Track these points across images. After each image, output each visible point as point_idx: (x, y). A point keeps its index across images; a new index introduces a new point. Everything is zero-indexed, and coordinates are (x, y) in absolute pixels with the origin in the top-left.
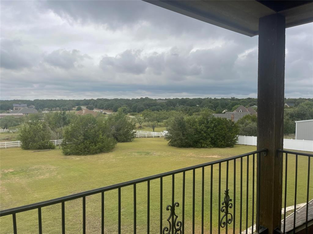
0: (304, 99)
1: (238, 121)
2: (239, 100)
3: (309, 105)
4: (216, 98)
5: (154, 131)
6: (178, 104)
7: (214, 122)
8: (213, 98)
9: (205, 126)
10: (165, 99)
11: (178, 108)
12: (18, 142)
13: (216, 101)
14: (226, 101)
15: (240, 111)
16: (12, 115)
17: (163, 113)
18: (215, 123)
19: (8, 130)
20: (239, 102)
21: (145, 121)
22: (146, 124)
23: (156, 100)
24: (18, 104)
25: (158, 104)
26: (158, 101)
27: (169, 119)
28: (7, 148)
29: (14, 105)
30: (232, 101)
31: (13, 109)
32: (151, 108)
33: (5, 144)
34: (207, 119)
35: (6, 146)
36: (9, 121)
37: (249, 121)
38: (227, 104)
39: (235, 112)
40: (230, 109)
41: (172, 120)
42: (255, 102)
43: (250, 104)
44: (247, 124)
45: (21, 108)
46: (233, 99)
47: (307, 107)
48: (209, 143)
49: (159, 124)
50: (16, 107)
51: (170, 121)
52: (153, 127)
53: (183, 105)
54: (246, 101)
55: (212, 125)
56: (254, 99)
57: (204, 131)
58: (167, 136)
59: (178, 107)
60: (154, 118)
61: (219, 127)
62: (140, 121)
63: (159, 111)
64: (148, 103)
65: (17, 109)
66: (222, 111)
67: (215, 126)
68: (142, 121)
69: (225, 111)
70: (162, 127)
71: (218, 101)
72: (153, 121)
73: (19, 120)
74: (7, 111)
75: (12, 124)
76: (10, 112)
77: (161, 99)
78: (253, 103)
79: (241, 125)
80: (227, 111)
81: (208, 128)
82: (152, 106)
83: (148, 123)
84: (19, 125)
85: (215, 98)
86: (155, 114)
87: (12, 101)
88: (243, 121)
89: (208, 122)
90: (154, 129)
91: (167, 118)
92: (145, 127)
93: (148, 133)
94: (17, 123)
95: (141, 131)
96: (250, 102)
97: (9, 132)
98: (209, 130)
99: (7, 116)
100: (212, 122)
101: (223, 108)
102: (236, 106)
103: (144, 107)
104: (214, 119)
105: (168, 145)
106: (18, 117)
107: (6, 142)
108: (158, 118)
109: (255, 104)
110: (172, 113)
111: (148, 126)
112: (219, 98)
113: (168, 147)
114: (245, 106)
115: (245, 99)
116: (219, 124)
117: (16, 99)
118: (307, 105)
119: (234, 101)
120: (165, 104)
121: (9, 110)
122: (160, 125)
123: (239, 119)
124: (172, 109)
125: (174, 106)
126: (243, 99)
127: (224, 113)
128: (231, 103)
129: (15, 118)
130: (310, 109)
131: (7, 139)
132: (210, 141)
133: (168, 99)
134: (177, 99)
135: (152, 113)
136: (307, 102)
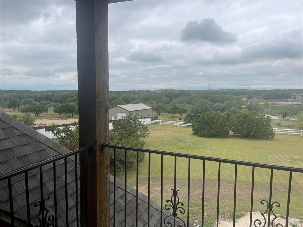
12: (301, 131)
16: (293, 104)
19: (287, 118)
24: (297, 94)
28: (290, 135)
29: (293, 94)
31: (291, 98)
33: (288, 130)
35: (289, 133)
36: (289, 110)
45: (300, 97)
50: (294, 96)
65: (295, 98)
73: (298, 109)
74: (285, 100)
75: (292, 113)
76: (289, 101)
84: (298, 114)
87: (289, 90)
94: (296, 112)
97: (288, 120)
99: (288, 105)
106: (298, 106)
107: (289, 129)
117: (293, 89)
121: (288, 99)
129: (295, 107)
131: (289, 127)
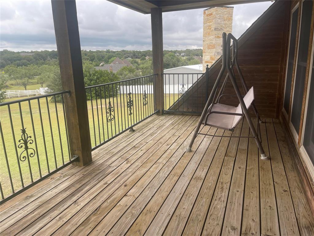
0: (167, 51)
1: (117, 72)
2: (114, 52)
3: (172, 56)
4: (92, 50)
5: (26, 90)
6: (48, 57)
7: (96, 74)
8: (88, 51)
9: (88, 79)
10: (31, 51)
11: (50, 62)
13: (91, 53)
14: (102, 54)
15: (117, 63)
17: (33, 68)
18: (98, 75)
20: (115, 55)
21: (11, 79)
22: (13, 82)
23: (18, 53)
25: (23, 57)
26: (22, 54)
27: (42, 75)
30: (108, 54)
32: (15, 62)
34: (89, 72)
37: (127, 72)
38: (103, 57)
39: (112, 64)
40: (107, 62)
41: (46, 75)
42: (129, 55)
43: (124, 56)
44: (125, 75)
46: (108, 51)
47: (170, 58)
48: (94, 95)
49: (30, 81)
51: (45, 77)
52: (25, 85)
53: (55, 58)
54: (120, 53)
55: (94, 77)
56: (127, 51)
57: (88, 84)
58: (48, 92)
59: (49, 60)
60: (23, 74)
61: (101, 79)
62: (4, 80)
63: (27, 66)
64: (8, 57)
66: (100, 64)
67: (98, 78)
68: (6, 80)
69: (102, 64)
70: (35, 84)
71: (94, 54)
72: (21, 78)
77: (25, 52)
78: (127, 55)
79: (121, 76)
80: (104, 63)
81: (91, 80)
82: (15, 61)
83: (15, 81)
85: (90, 50)
86: (23, 70)
88: (122, 72)
89: (90, 75)
90: (27, 88)
91: (40, 74)
92: (13, 86)
93: (19, 92)
95: (9, 91)
96: (125, 54)
98: (92, 82)
100: (94, 75)
101: (100, 61)
102: (112, 59)
103: (4, 62)
104: (96, 72)
105: (50, 102)
108: (28, 75)
109: (129, 56)
110: (44, 68)
111: (18, 84)
112: (95, 51)
113: (51, 103)
114: (120, 59)
115: (120, 51)
116: (101, 76)
118: (170, 56)
119: (110, 54)
120: (32, 58)
122: (32, 83)
123: (118, 71)
124: (43, 64)
125: (44, 60)
126: (118, 51)
127: (102, 66)
128: (107, 56)
130: (172, 59)
132: (94, 94)
133: (35, 52)
134: (46, 52)
135: (19, 68)
136: (170, 53)
